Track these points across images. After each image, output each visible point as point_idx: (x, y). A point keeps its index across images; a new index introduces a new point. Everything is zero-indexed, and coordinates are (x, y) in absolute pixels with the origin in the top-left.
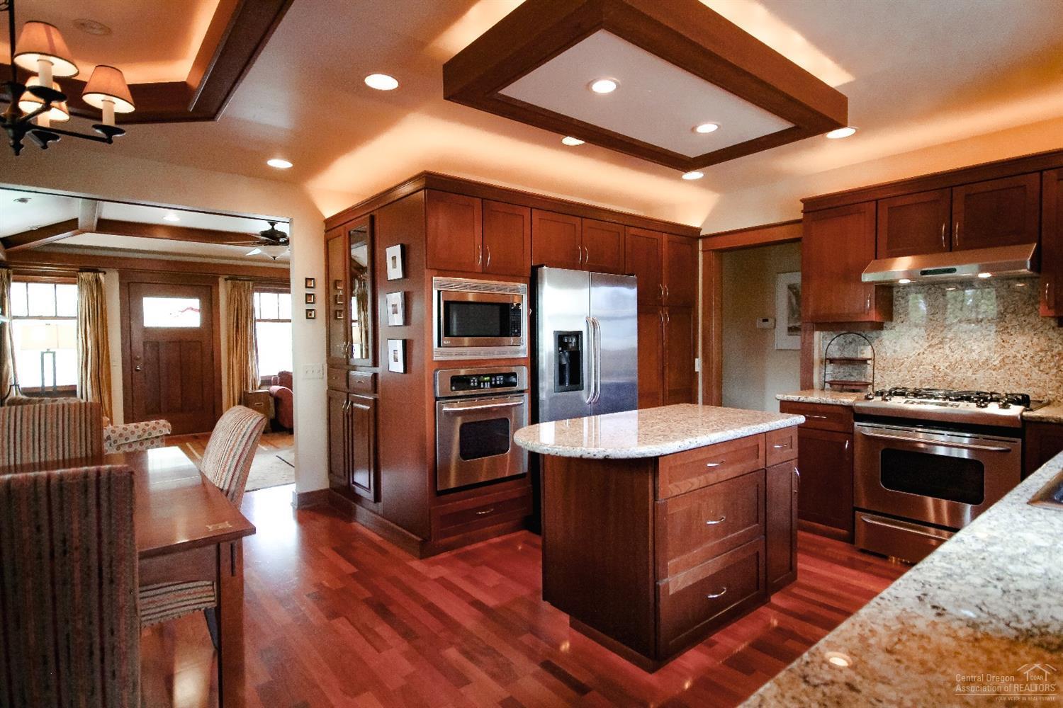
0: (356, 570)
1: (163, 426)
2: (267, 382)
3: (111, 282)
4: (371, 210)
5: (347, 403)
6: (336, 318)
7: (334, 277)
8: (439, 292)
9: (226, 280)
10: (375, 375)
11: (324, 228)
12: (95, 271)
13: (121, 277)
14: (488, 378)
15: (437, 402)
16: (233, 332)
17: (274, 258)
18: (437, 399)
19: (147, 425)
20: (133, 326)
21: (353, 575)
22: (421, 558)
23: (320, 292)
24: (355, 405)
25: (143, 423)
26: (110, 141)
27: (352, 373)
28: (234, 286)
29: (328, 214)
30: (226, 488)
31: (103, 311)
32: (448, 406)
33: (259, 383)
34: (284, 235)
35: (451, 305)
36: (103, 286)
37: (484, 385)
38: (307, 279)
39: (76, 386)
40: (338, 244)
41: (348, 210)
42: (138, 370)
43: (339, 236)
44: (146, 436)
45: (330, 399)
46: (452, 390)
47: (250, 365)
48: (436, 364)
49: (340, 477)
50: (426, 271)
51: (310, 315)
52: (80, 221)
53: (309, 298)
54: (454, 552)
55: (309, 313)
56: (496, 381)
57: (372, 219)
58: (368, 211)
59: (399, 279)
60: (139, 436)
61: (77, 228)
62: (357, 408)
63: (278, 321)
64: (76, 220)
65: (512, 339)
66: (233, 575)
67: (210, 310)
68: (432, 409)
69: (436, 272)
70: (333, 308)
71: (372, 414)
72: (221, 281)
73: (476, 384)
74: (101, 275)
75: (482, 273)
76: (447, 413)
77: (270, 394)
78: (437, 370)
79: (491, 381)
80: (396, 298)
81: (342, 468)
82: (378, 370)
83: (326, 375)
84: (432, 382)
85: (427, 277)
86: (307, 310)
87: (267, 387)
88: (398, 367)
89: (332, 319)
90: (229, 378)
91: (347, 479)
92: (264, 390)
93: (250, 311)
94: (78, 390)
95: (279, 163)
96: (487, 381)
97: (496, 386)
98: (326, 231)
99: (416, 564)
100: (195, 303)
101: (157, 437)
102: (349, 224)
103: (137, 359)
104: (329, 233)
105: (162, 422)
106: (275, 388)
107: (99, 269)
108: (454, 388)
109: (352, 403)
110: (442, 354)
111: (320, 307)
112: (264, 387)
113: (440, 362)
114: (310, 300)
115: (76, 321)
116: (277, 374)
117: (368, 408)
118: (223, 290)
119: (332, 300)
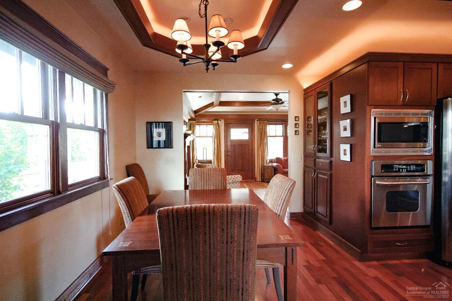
0: (325, 259)
1: (239, 177)
2: (271, 161)
3: (222, 123)
4: (331, 80)
5: (314, 174)
6: (308, 134)
7: (308, 115)
8: (375, 118)
9: (257, 120)
10: (331, 162)
11: (303, 93)
12: (218, 120)
13: (225, 122)
14: (404, 167)
15: (373, 178)
16: (259, 142)
17: (277, 110)
18: (372, 177)
19: (235, 176)
20: (228, 139)
21: (323, 260)
22: (360, 261)
23: (301, 122)
24: (319, 175)
25: (233, 176)
26: (236, 62)
27: (317, 160)
28: (260, 123)
29: (305, 86)
30: (278, 213)
31: (220, 134)
32: (379, 181)
33: (268, 161)
34: (281, 100)
35: (382, 125)
36: (220, 125)
37: (402, 170)
38: (295, 117)
39: (211, 160)
40: (311, 100)
41: (316, 83)
42: (229, 155)
43: (312, 95)
44: (234, 181)
45: (305, 172)
46: (382, 172)
47: (265, 154)
48: (373, 157)
49: (309, 208)
50: (368, 107)
51: (297, 133)
52: (214, 103)
53: (296, 125)
54: (381, 262)
55: (296, 132)
56: (410, 168)
57: (331, 85)
58: (329, 81)
59: (349, 113)
60: (232, 181)
61: (213, 105)
62: (320, 177)
63: (276, 136)
64: (213, 102)
65: (422, 144)
66: (292, 265)
67: (251, 133)
68: (369, 182)
69: (373, 107)
70: (307, 129)
71: (329, 180)
72: (256, 121)
73: (397, 169)
74: (219, 121)
75: (402, 106)
76: (378, 185)
77: (273, 167)
78: (372, 161)
79: (407, 169)
80: (347, 123)
81: (311, 204)
82: (333, 159)
83: (303, 160)
84: (369, 167)
85: (368, 110)
86: (295, 131)
87: (271, 164)
88: (347, 158)
89: (306, 135)
90: (258, 159)
91: (313, 209)
92: (270, 165)
93: (265, 133)
94: (212, 161)
95: (287, 66)
96: (405, 168)
97: (410, 171)
98: (304, 95)
99: (358, 264)
100: (247, 130)
101: (238, 181)
102: (317, 89)
103: (229, 151)
104: (306, 95)
105: (239, 176)
106: (275, 164)
107: (219, 119)
108: (383, 171)
109: (317, 174)
110: (376, 152)
111: (301, 129)
112: (270, 164)
113: (375, 156)
114: (297, 126)
115: (212, 138)
116: (275, 158)
117: (326, 177)
118: (256, 124)
119: (306, 126)
